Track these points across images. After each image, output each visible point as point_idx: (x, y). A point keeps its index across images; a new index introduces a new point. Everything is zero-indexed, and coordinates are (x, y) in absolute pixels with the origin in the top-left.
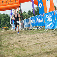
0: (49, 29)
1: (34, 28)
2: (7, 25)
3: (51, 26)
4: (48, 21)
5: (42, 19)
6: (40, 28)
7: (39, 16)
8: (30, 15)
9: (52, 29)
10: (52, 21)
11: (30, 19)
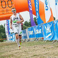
0: (48, 41)
1: (32, 39)
2: (2, 37)
3: (49, 37)
4: (47, 32)
5: (40, 30)
6: (38, 40)
7: (37, 27)
8: (27, 26)
9: (51, 41)
10: (51, 32)
11: (27, 30)
